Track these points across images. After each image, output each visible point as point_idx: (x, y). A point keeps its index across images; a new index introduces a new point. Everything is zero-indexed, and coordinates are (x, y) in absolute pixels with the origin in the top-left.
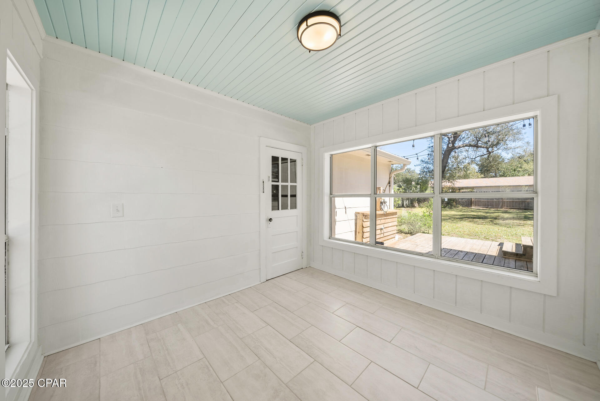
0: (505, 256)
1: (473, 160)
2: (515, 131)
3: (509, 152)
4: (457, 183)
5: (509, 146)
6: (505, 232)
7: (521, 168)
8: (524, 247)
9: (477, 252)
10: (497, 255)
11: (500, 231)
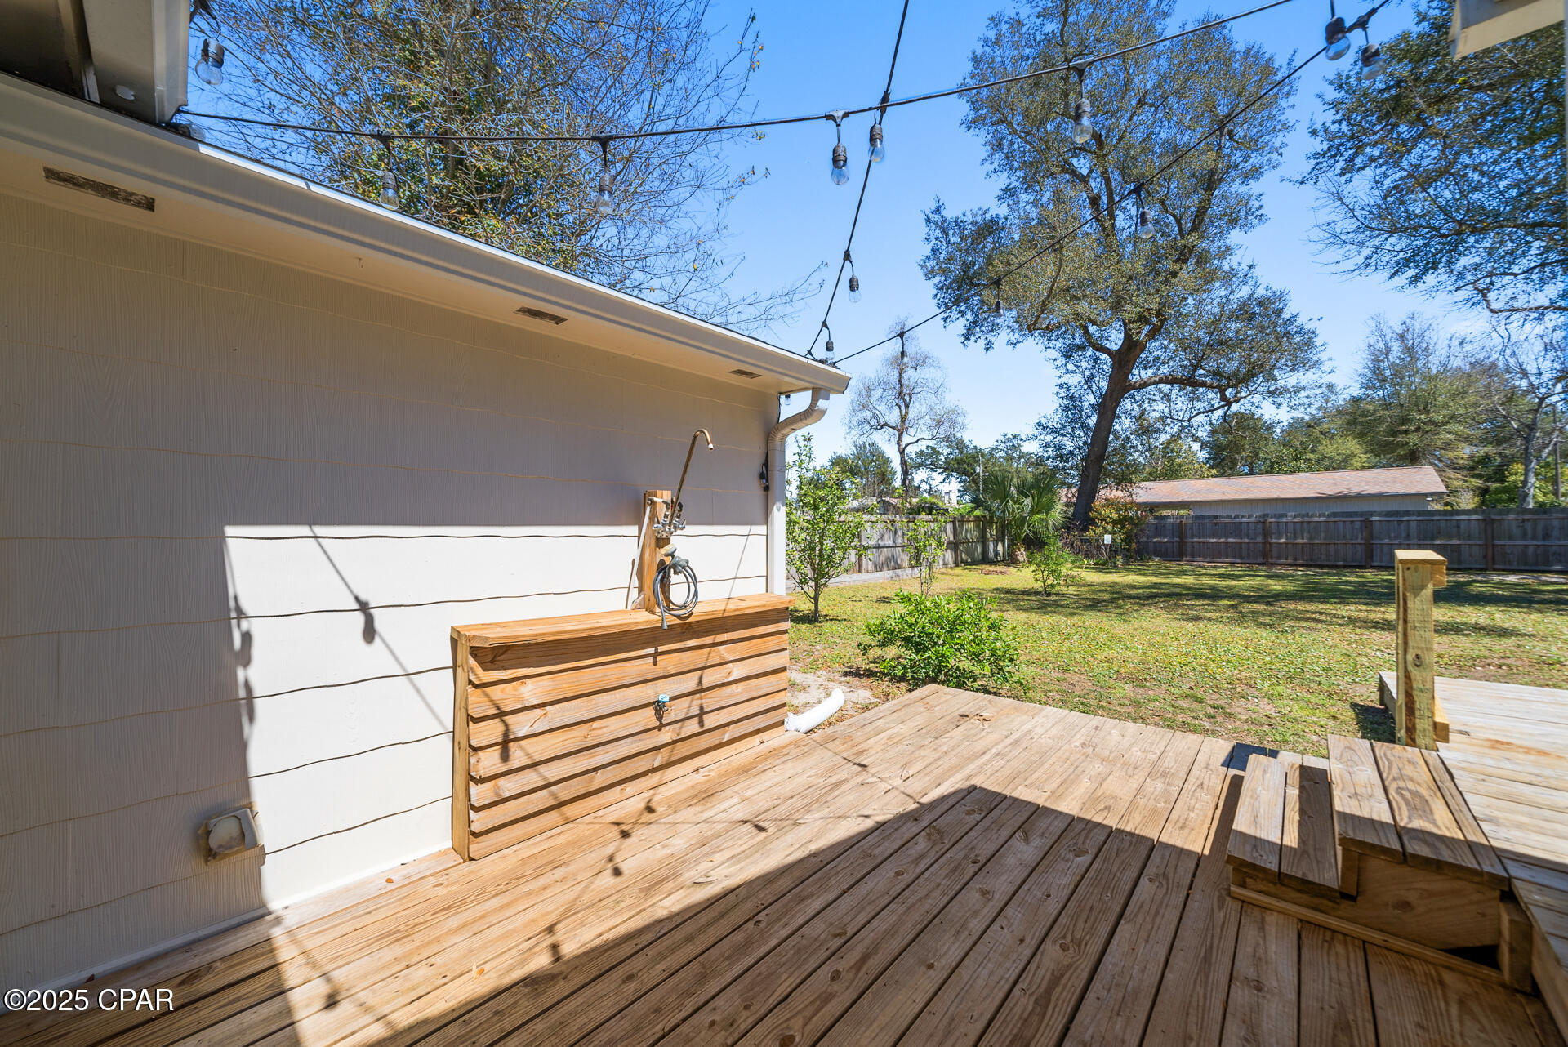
0: (1243, 885)
1: (1185, 424)
2: (1298, 338)
3: (1280, 400)
4: (1139, 491)
5: (1281, 383)
6: (1268, 659)
7: (1313, 451)
8: (1345, 850)
9: (1112, 822)
10: (1206, 852)
11: (1249, 653)
